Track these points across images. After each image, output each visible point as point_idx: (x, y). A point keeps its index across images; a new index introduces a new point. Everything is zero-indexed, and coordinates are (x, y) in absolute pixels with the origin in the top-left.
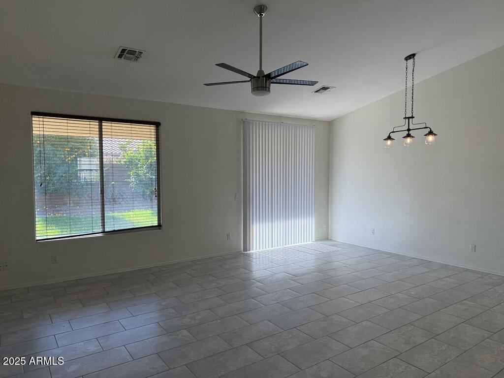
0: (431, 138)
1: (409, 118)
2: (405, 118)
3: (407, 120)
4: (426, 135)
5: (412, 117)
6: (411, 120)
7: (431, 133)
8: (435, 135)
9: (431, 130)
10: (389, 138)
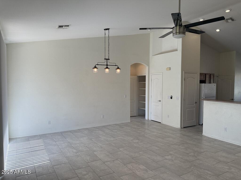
0: (118, 71)
1: (107, 59)
2: (105, 59)
3: (106, 60)
4: (116, 69)
5: (109, 59)
6: (108, 60)
7: (118, 68)
8: (120, 69)
9: (118, 67)
10: (95, 67)
